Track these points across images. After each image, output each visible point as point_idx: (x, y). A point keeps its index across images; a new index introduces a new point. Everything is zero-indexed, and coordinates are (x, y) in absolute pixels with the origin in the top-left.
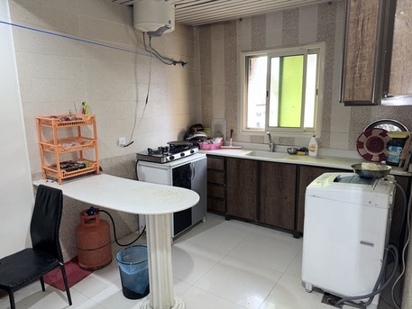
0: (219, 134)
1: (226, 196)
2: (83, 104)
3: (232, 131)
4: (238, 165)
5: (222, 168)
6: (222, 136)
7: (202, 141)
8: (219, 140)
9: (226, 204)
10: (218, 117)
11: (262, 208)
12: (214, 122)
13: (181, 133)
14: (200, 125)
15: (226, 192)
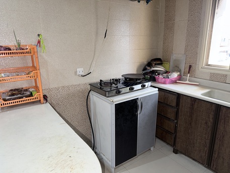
0: (177, 69)
1: (176, 132)
2: (39, 35)
3: (190, 67)
4: (192, 105)
5: (174, 104)
6: (180, 71)
7: (159, 74)
8: (175, 75)
9: (175, 138)
10: (178, 52)
11: (215, 155)
12: (174, 57)
13: (140, 66)
14: (159, 60)
15: (176, 127)
